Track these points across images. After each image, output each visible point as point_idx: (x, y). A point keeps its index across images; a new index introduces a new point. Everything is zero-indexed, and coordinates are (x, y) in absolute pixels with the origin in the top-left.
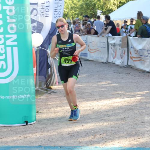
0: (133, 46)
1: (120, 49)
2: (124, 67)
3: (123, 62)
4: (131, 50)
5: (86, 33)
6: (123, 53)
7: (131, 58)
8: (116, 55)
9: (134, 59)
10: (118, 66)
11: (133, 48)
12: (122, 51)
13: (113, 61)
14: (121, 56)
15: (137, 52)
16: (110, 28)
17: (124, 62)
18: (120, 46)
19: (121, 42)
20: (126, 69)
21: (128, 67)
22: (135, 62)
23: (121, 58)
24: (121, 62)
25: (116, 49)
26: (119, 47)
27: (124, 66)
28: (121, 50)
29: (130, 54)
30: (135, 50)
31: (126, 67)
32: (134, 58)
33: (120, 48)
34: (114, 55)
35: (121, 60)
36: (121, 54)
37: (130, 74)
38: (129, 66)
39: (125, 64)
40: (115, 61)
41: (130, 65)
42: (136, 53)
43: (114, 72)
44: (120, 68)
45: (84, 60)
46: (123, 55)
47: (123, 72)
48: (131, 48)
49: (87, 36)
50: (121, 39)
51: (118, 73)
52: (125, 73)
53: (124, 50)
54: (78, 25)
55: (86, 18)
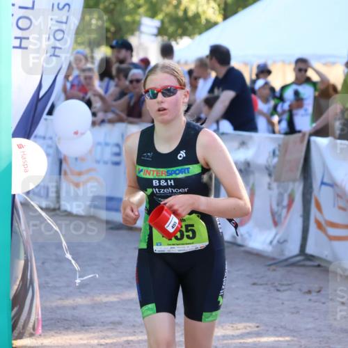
0: (331, 177)
1: (270, 188)
2: (289, 263)
3: (282, 242)
4: (323, 195)
5: (123, 115)
6: (285, 203)
7: (319, 225)
9: (332, 231)
10: (257, 255)
11: (333, 185)
12: (281, 195)
14: (273, 214)
16: (227, 96)
17: (285, 241)
18: (270, 175)
19: (276, 160)
20: (295, 269)
21: (306, 262)
22: (336, 244)
23: (276, 224)
24: (271, 242)
25: (253, 185)
26: (266, 179)
27: (286, 260)
28: (275, 192)
29: (314, 210)
30: (340, 194)
32: (333, 225)
33: (269, 184)
35: (273, 231)
36: (275, 208)
37: (322, 292)
38: (311, 258)
39: (293, 249)
40: (246, 236)
41: (313, 256)
42: (341, 208)
43: (254, 284)
44: (270, 265)
45: (110, 226)
46: (285, 211)
47: (289, 285)
48: (323, 183)
49: (126, 127)
50: (279, 146)
51: (272, 289)
52: (300, 290)
53: (289, 191)
54: (86, 78)
55: (123, 53)
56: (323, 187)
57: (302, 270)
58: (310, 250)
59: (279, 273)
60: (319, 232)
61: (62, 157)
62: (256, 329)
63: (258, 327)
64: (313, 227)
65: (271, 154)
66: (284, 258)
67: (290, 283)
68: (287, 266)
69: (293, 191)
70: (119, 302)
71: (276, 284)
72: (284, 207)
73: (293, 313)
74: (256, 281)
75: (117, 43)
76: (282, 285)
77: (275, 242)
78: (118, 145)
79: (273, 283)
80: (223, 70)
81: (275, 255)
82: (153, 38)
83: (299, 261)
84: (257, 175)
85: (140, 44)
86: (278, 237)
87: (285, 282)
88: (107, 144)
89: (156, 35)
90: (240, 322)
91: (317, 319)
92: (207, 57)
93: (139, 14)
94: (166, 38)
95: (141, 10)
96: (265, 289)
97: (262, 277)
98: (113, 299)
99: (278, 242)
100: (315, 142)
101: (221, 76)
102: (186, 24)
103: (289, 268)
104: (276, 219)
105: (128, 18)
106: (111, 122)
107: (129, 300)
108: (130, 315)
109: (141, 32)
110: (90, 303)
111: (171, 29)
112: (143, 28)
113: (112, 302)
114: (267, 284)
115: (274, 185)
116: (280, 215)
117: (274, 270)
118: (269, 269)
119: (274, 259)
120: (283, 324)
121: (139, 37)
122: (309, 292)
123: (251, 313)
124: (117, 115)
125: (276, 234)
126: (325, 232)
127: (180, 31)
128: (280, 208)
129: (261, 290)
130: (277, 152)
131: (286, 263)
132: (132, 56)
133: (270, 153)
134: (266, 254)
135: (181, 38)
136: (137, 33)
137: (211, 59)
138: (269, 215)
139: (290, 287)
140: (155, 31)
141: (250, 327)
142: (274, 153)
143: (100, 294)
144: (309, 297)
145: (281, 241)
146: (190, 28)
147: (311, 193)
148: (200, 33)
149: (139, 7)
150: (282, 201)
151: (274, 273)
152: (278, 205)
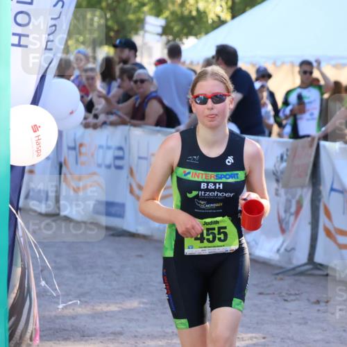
0: (341, 183)
1: (277, 194)
2: (297, 272)
3: (289, 251)
4: (332, 201)
6: (293, 209)
7: (329, 233)
9: (341, 239)
11: (342, 191)
12: (289, 201)
14: (280, 221)
17: (293, 249)
18: (277, 181)
19: (284, 165)
20: (303, 278)
22: (345, 252)
23: (283, 231)
24: (278, 250)
26: (275, 185)
27: (294, 269)
28: (283, 198)
31: (302, 274)
32: (342, 233)
33: (277, 190)
35: (281, 239)
36: (283, 215)
39: (301, 257)
40: (252, 243)
41: (321, 265)
43: (261, 294)
44: (277, 274)
45: (111, 233)
46: (292, 218)
47: (296, 294)
48: (332, 189)
49: (129, 130)
50: (287, 150)
51: (279, 298)
52: (308, 300)
53: (297, 197)
54: (88, 79)
55: (126, 53)
56: (333, 193)
57: (311, 279)
58: (318, 258)
59: (287, 282)
60: (328, 239)
61: (63, 161)
62: (263, 340)
63: (264, 338)
64: (321, 234)
65: (279, 159)
66: (291, 266)
67: (297, 292)
68: (295, 275)
69: (301, 196)
70: (119, 311)
71: (284, 294)
72: (291, 214)
73: (300, 324)
74: (262, 290)
75: (120, 42)
76: (290, 294)
77: (282, 250)
78: (120, 148)
79: (281, 293)
81: (283, 264)
82: (158, 37)
83: (307, 270)
85: (145, 44)
86: (285, 245)
87: (292, 292)
88: (109, 148)
89: (161, 35)
90: (246, 333)
91: (326, 330)
92: (213, 57)
93: (144, 13)
94: (171, 38)
95: (146, 9)
96: (272, 299)
97: (269, 286)
98: (113, 308)
99: (286, 250)
100: (324, 146)
102: (192, 23)
103: (297, 278)
104: (284, 226)
105: (131, 17)
106: (113, 124)
107: (130, 310)
108: (131, 325)
109: (146, 32)
110: (89, 313)
111: (176, 29)
112: (147, 27)
113: (112, 312)
114: (274, 294)
115: (282, 191)
116: (287, 223)
117: (281, 279)
118: (276, 279)
119: (281, 268)
120: (290, 335)
121: (143, 36)
122: (318, 302)
123: (257, 323)
124: (120, 117)
125: (283, 242)
126: (335, 241)
127: (185, 31)
128: (288, 215)
129: (268, 300)
130: (285, 157)
131: (293, 272)
132: (136, 56)
133: (277, 158)
134: (273, 263)
135: (187, 38)
136: (141, 33)
137: (218, 59)
138: (276, 221)
139: (298, 296)
140: (160, 30)
141: (256, 338)
142: (282, 158)
143: (101, 303)
144: (317, 307)
145: (289, 249)
146: (196, 27)
147: (319, 201)
148: (207, 33)
149: (144, 5)
150: (290, 207)
151: (281, 282)
152: (286, 211)
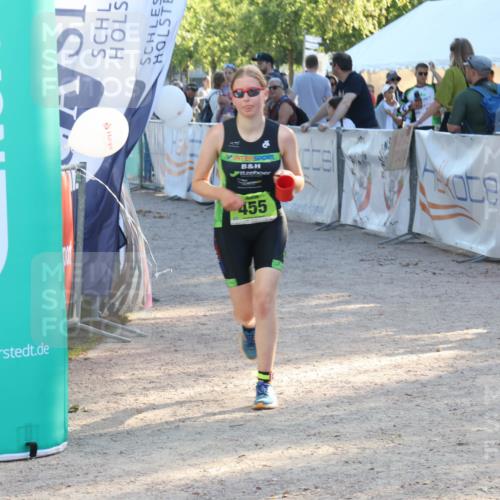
0: (432, 164)
1: (383, 177)
2: (399, 241)
3: (394, 224)
4: (426, 180)
6: (396, 189)
7: (424, 207)
8: (368, 196)
9: (434, 212)
10: (374, 236)
11: (434, 171)
12: (392, 181)
13: (358, 219)
14: (386, 199)
15: (447, 185)
16: (349, 98)
17: (397, 222)
18: (383, 165)
19: (387, 151)
20: (402, 247)
21: (414, 238)
22: (437, 222)
23: (388, 207)
24: (385, 224)
25: (370, 174)
26: (381, 169)
27: (397, 239)
28: (387, 180)
29: (419, 195)
30: (439, 178)
31: (403, 242)
32: (435, 206)
33: (383, 173)
34: (363, 198)
35: (387, 214)
36: (388, 193)
37: (420, 264)
38: (417, 236)
39: (403, 229)
40: (364, 219)
41: (419, 234)
42: (440, 191)
46: (396, 196)
48: (426, 170)
53: (399, 178)
55: (264, 64)
56: (426, 173)
57: (410, 247)
58: (416, 229)
60: (424, 214)
64: (418, 208)
65: (384, 146)
66: (395, 237)
68: (397, 244)
69: (402, 178)
72: (394, 193)
75: (258, 56)
77: (388, 224)
80: (345, 76)
81: (391, 235)
83: (407, 239)
84: (373, 165)
86: (390, 219)
99: (391, 223)
100: (418, 134)
101: (343, 81)
104: (389, 203)
115: (387, 174)
116: (392, 201)
122: (408, 265)
125: (389, 217)
126: (428, 212)
128: (392, 194)
130: (388, 145)
131: (396, 241)
133: (382, 146)
134: (382, 235)
137: (334, 66)
138: (383, 199)
142: (386, 145)
145: (393, 222)
147: (416, 180)
150: (393, 187)
151: (383, 250)
152: (390, 191)
